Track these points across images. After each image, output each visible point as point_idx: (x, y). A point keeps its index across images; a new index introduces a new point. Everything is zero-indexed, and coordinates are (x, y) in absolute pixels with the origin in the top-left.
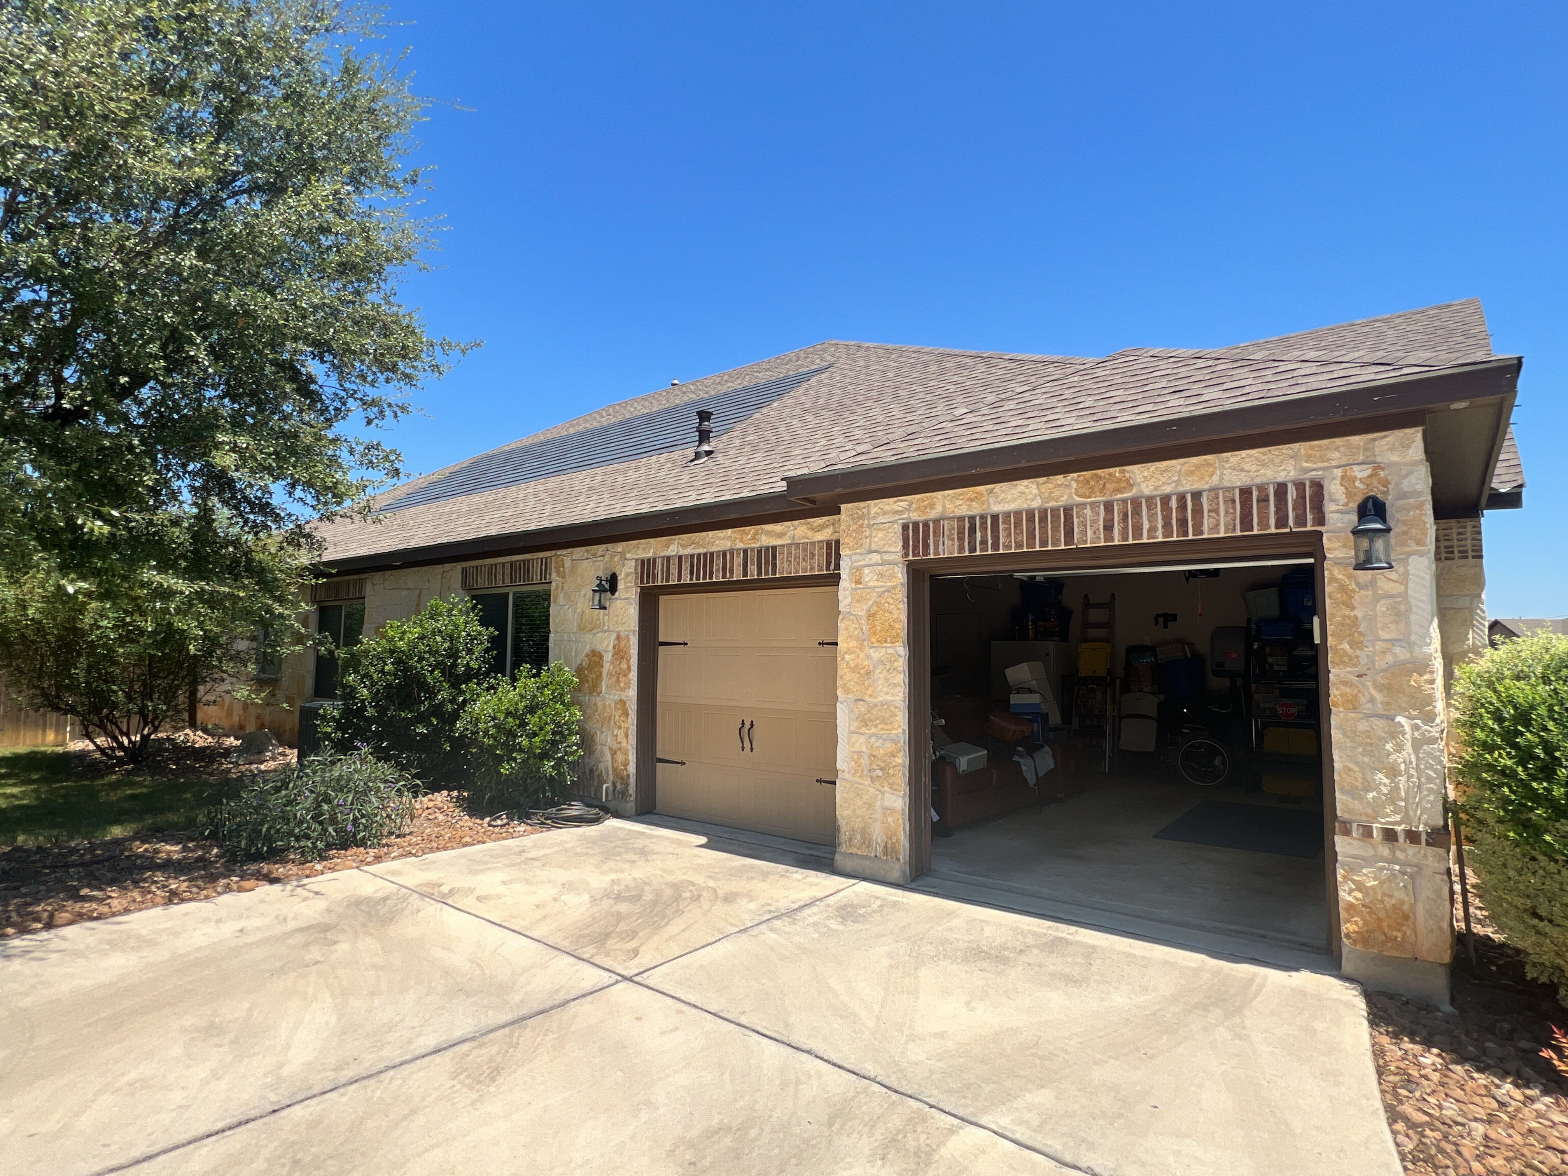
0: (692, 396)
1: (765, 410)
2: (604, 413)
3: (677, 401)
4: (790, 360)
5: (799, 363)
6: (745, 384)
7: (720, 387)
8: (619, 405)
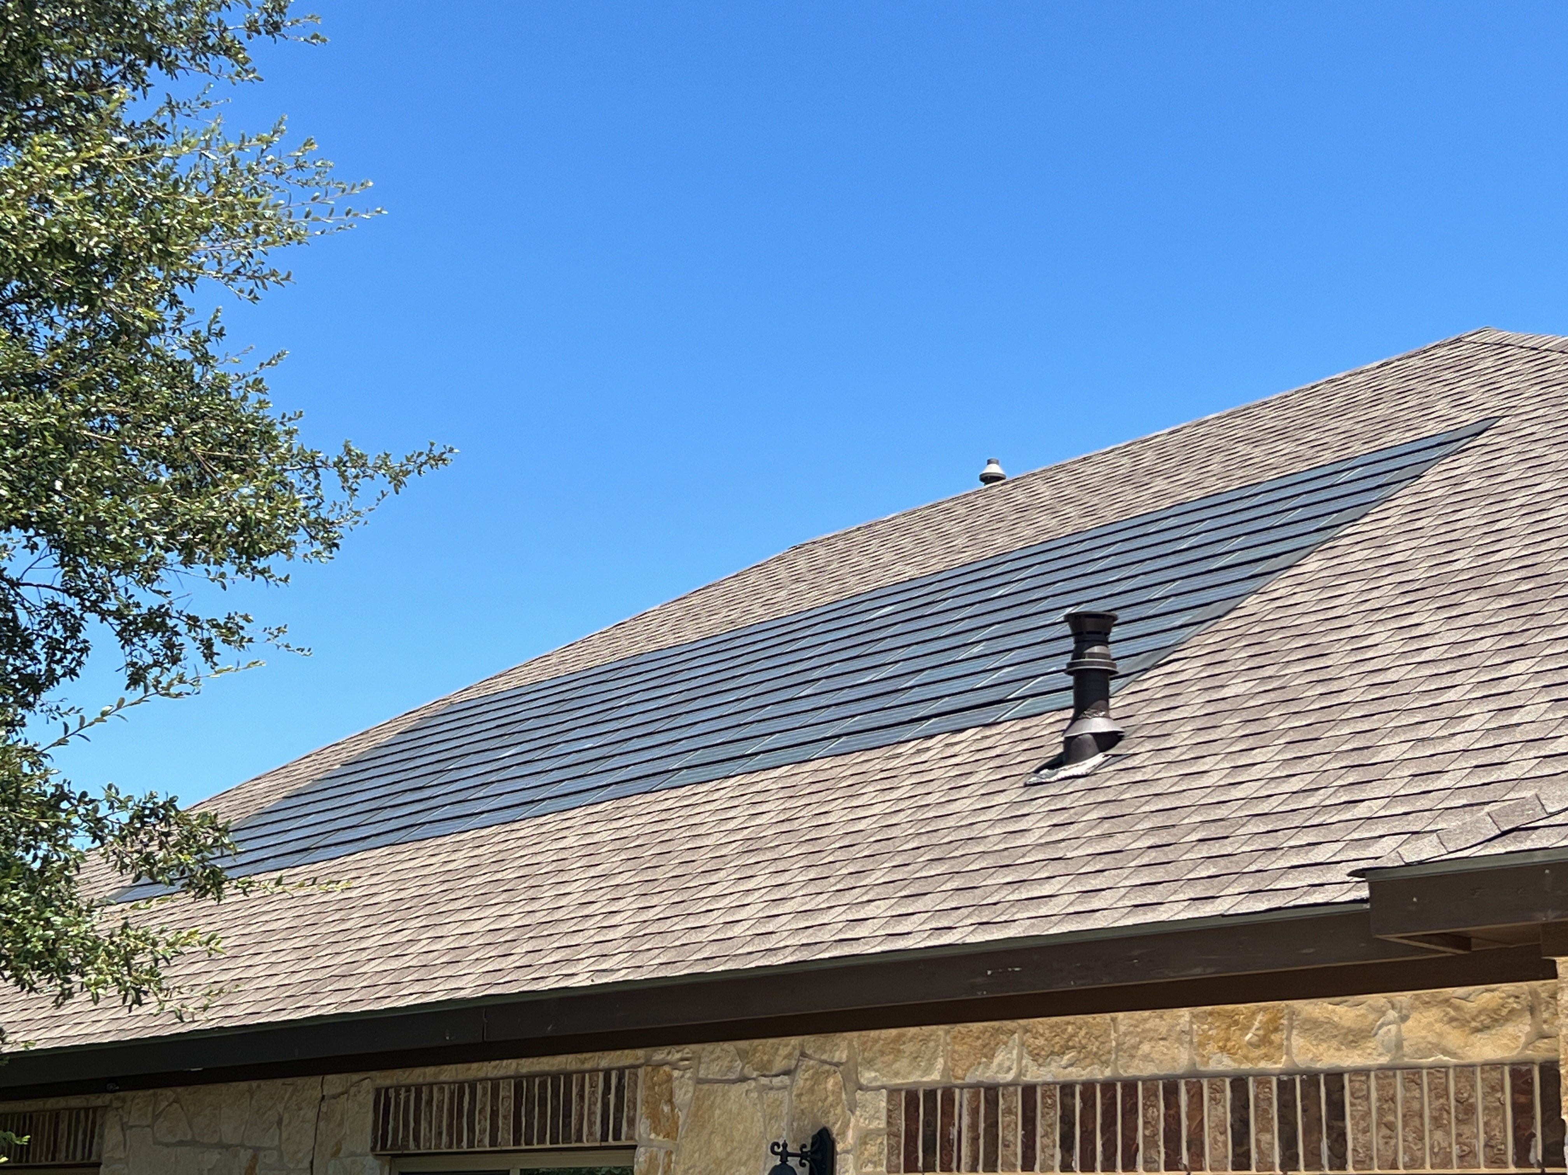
0: (1046, 521)
1: (1280, 586)
2: (783, 573)
3: (1001, 541)
4: (1351, 403)
5: (1381, 411)
6: (1213, 485)
7: (1129, 494)
8: (827, 543)
